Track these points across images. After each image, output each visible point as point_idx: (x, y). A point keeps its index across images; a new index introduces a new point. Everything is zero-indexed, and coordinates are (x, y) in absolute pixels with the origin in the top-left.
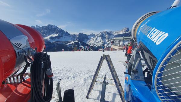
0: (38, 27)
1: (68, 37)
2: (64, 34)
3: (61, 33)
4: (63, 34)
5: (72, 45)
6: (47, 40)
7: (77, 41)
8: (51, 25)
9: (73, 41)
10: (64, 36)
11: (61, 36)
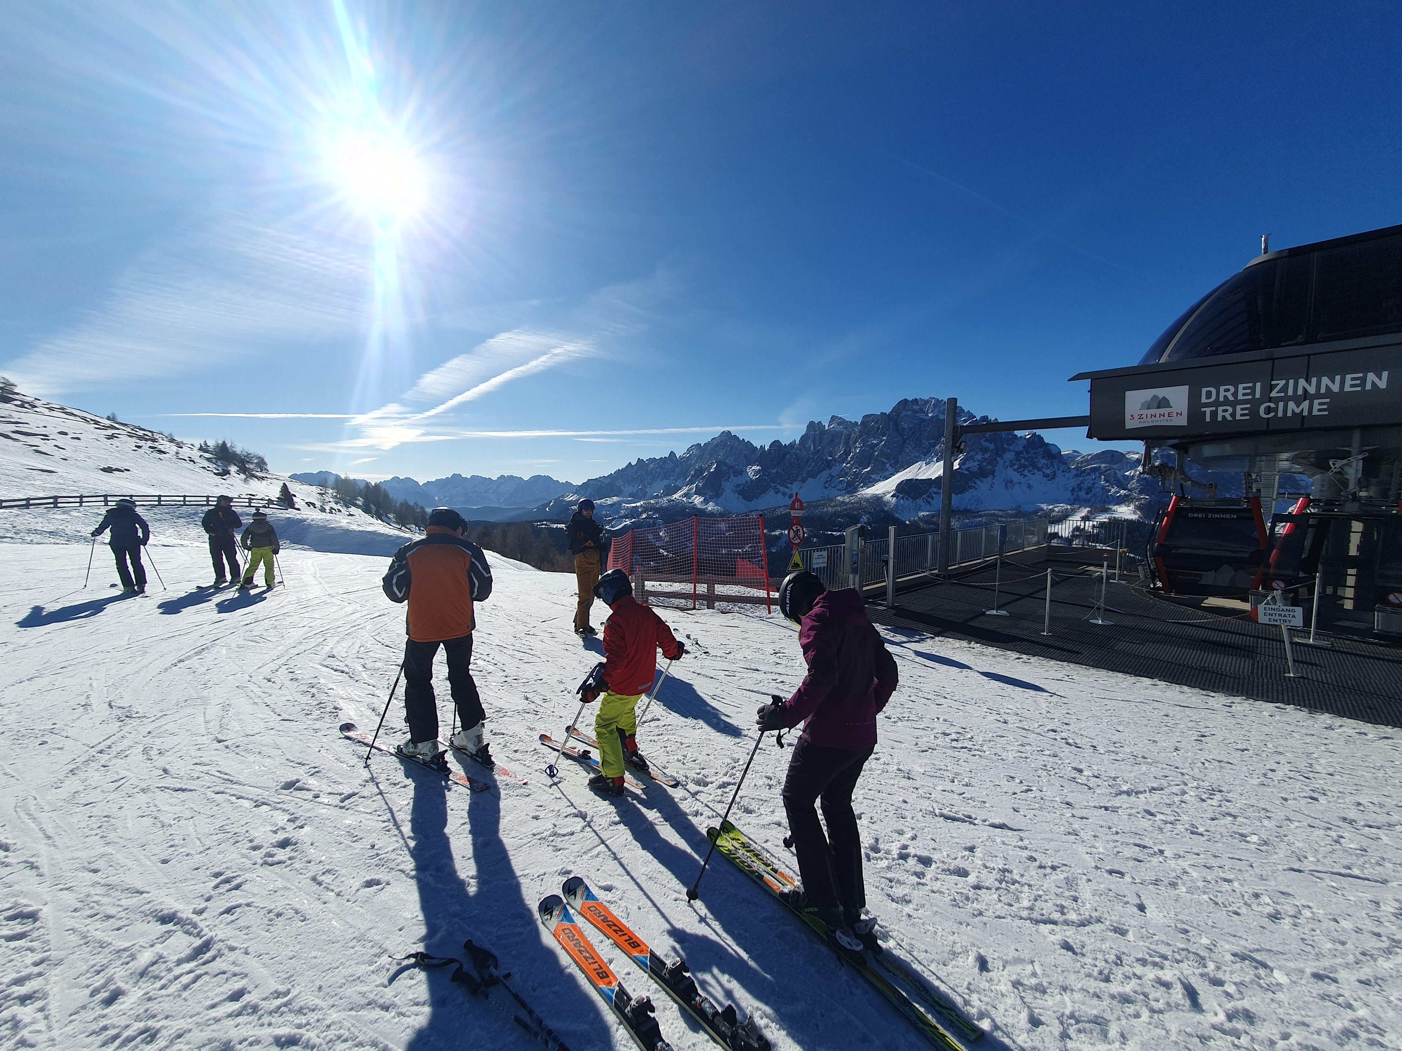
0: (842, 422)
1: (1036, 478)
2: (1009, 456)
3: (985, 450)
4: (999, 452)
5: (1069, 540)
6: (878, 500)
7: (1126, 512)
8: (916, 401)
9: (1084, 512)
10: (1005, 472)
11: (983, 473)
